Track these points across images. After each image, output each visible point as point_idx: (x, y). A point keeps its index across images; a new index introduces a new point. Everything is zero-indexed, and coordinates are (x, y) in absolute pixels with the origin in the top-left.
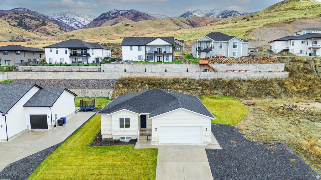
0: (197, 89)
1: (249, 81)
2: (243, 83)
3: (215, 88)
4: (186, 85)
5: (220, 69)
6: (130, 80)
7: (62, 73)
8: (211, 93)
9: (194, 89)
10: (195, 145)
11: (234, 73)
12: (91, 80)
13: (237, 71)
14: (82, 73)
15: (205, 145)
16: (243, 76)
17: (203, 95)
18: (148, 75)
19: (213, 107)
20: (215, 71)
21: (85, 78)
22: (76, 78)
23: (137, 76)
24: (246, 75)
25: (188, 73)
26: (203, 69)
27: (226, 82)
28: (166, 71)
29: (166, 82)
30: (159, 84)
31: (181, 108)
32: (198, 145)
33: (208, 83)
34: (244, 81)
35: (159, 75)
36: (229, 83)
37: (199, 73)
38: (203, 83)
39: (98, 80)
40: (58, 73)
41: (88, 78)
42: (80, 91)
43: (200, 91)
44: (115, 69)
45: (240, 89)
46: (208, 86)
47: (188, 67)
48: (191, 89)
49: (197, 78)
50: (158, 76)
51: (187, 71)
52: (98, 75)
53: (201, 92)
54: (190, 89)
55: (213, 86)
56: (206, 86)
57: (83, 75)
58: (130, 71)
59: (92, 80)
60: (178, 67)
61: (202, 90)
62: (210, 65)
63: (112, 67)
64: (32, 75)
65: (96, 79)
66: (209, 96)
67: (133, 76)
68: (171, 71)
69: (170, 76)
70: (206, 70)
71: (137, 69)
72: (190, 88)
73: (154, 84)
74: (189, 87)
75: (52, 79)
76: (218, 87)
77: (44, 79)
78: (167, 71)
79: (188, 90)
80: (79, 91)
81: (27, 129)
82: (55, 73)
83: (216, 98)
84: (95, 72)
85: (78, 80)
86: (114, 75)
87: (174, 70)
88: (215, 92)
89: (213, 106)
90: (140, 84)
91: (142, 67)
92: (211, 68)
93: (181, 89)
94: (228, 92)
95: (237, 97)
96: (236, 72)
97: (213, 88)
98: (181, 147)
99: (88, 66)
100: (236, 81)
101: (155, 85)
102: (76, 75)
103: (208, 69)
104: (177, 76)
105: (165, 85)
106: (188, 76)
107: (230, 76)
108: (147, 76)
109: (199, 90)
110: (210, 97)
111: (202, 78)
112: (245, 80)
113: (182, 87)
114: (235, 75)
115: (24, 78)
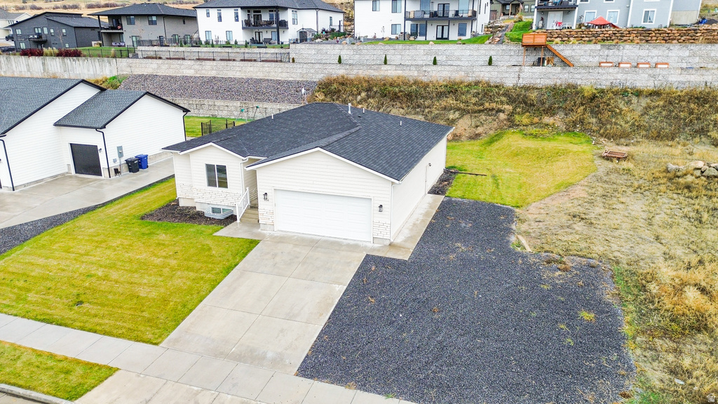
0: (499, 111)
1: (655, 94)
2: (634, 100)
3: (550, 111)
4: (474, 100)
5: (581, 60)
6: (343, 84)
7: (211, 63)
8: (532, 124)
9: (493, 109)
10: (352, 242)
11: (617, 69)
12: (265, 80)
13: (628, 65)
14: (249, 63)
15: (376, 246)
16: (643, 81)
17: (510, 127)
18: (390, 72)
19: (516, 158)
20: (565, 63)
21: (255, 76)
22: (238, 75)
23: (364, 73)
24: (654, 76)
25: (489, 68)
26: (533, 57)
27: (586, 94)
28: (435, 62)
29: (425, 89)
30: (408, 95)
31: (318, 149)
32: (360, 243)
33: (533, 95)
34: (638, 93)
35: (416, 74)
36: (593, 98)
37: (517, 68)
38: (518, 95)
39: (279, 82)
40: (204, 63)
41: (260, 76)
42: (238, 104)
43: (506, 117)
44: (319, 57)
45: (620, 114)
46: (533, 105)
47: (492, 53)
48: (482, 111)
49: (509, 82)
50: (412, 74)
51: (490, 63)
52: (280, 70)
53: (508, 120)
54: (480, 111)
55: (547, 106)
56: (526, 103)
57: (252, 69)
58: (351, 62)
59: (268, 80)
60: (468, 53)
61: (512, 114)
62: (555, 47)
63: (313, 52)
64: (159, 67)
65: (275, 79)
66: (524, 130)
67: (354, 73)
68: (449, 63)
69: (440, 75)
70: (540, 62)
71: (367, 57)
72: (481, 108)
73: (396, 94)
74: (482, 104)
75: (192, 77)
76: (559, 108)
77: (179, 75)
78: (438, 62)
79: (476, 112)
80: (235, 104)
81: (67, 173)
82: (199, 62)
83: (536, 136)
84: (274, 64)
85: (240, 81)
86: (312, 71)
87: (458, 59)
88: (547, 120)
89: (517, 155)
90: (363, 94)
91: (379, 52)
92: (555, 55)
93: (458, 109)
94: (582, 122)
95: (602, 136)
96: (624, 68)
97: (544, 110)
98: (314, 244)
99: (264, 49)
100: (616, 93)
101: (399, 97)
102: (238, 69)
103: (546, 57)
104: (458, 76)
105: (423, 97)
106: (488, 75)
107: (604, 77)
108: (386, 73)
109: (504, 112)
110: (524, 132)
111: (522, 82)
112: (641, 92)
113: (462, 106)
114: (619, 76)
115: (145, 74)
